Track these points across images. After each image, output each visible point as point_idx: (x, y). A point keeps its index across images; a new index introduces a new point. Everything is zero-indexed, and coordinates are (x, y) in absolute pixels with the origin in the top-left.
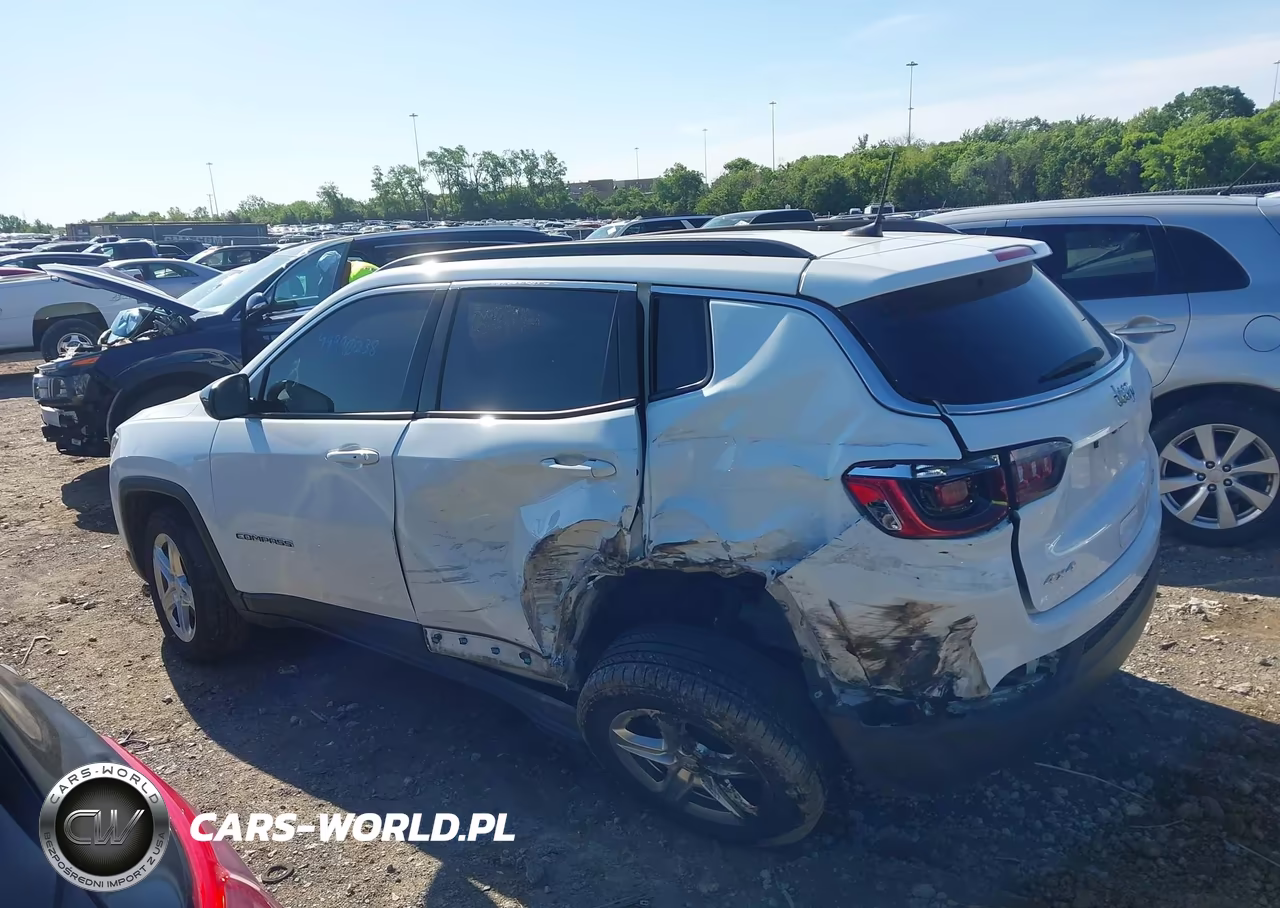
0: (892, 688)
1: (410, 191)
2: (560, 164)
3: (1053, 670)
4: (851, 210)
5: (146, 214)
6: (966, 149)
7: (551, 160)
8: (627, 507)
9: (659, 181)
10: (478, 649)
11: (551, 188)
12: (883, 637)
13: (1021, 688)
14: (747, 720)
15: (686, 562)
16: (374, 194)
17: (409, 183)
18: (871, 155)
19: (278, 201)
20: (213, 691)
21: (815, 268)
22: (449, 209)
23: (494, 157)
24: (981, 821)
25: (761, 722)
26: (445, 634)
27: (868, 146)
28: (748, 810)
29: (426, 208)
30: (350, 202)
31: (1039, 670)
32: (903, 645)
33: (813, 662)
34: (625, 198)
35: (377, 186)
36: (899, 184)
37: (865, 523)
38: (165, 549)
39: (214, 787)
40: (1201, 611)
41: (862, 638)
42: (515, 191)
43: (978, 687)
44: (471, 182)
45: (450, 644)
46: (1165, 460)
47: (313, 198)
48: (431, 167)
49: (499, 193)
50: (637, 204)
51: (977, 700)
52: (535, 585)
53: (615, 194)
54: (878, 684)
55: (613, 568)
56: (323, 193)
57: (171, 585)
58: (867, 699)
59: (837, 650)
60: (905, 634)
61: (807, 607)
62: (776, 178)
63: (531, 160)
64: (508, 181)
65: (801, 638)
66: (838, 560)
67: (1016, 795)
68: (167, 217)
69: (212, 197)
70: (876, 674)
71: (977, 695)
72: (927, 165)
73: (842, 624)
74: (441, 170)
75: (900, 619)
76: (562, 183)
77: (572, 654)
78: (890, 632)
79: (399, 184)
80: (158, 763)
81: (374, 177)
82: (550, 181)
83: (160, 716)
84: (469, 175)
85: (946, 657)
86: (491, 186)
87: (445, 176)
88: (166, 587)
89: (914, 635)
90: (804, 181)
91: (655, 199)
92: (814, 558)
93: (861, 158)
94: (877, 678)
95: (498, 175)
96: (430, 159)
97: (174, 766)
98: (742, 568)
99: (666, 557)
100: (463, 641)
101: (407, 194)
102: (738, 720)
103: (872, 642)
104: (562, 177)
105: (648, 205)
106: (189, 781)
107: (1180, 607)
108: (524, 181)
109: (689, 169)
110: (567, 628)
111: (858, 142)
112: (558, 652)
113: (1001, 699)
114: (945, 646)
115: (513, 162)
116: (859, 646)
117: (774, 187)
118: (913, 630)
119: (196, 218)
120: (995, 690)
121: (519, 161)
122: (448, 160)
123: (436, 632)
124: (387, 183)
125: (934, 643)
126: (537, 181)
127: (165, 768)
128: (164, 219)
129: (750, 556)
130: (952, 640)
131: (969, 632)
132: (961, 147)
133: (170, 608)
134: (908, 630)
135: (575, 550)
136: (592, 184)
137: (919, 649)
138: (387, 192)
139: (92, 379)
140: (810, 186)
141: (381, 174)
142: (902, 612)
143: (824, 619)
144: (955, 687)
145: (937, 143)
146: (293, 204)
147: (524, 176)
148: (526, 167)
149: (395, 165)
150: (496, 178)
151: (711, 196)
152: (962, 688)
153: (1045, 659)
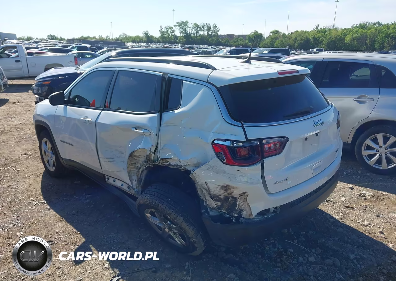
0: (224, 211)
1: (171, 34)
2: (218, 28)
3: (278, 213)
4: (311, 49)
5: (92, 37)
6: (352, 31)
7: (215, 27)
8: (152, 145)
9: (249, 36)
10: (118, 184)
11: (214, 36)
12: (221, 195)
13: (265, 217)
14: (178, 216)
15: (170, 164)
16: (160, 35)
17: (170, 32)
18: (320, 31)
19: (131, 36)
20: (54, 186)
21: (214, 74)
22: (182, 41)
23: (197, 25)
24: (260, 256)
25: (182, 217)
26: (110, 178)
27: (319, 28)
28: (183, 243)
29: (175, 40)
30: (152, 37)
31: (274, 211)
32: (227, 198)
33: (203, 201)
34: (237, 40)
35: (161, 32)
36: (328, 42)
37: (217, 159)
38: (46, 143)
39: (42, 215)
40: (364, 196)
41: (215, 194)
42: (203, 36)
43: (249, 215)
44: (190, 32)
45: (111, 181)
46: (366, 144)
47: (141, 35)
48: (177, 27)
49: (198, 37)
50: (241, 42)
51: (250, 219)
52: (131, 166)
53: (234, 39)
54: (220, 210)
55: (149, 164)
56: (144, 33)
57: (47, 154)
58: (218, 214)
59: (208, 198)
60: (227, 195)
61: (200, 183)
62: (287, 37)
63: (209, 26)
64: (201, 33)
65: (199, 193)
66: (208, 169)
67: (276, 249)
68: (98, 38)
69: (111, 33)
70: (219, 206)
71: (249, 217)
72: (339, 36)
73: (209, 189)
74: (180, 28)
75: (225, 190)
76: (218, 34)
77: (140, 189)
78: (223, 194)
79: (167, 32)
80: (30, 206)
81: (160, 29)
82: (214, 34)
83: (37, 192)
84: (189, 30)
85: (239, 204)
86: (196, 34)
87: (182, 30)
88: (45, 154)
89: (229, 196)
90: (296, 39)
91: (247, 41)
92: (201, 168)
93: (316, 32)
94: (219, 208)
95: (198, 31)
96: (177, 25)
97: (34, 208)
98: (185, 169)
99: (164, 162)
100: (114, 181)
101: (169, 35)
102: (175, 216)
103: (218, 197)
104: (218, 32)
105: (245, 43)
106: (37, 212)
107: (358, 194)
108: (206, 33)
109: (259, 32)
110: (139, 181)
111: (315, 27)
112: (137, 188)
113: (257, 219)
114: (238, 200)
115: (203, 27)
116: (214, 197)
117: (286, 40)
118: (229, 194)
119: (106, 39)
120: (256, 216)
121: (205, 26)
122: (183, 25)
123: (108, 177)
124: (164, 31)
125: (235, 199)
126: (210, 33)
127: (32, 208)
128: (97, 39)
129: (187, 165)
130: (240, 199)
131: (246, 197)
132: (351, 30)
133: (47, 161)
134: (227, 194)
135: (142, 157)
136: (228, 35)
137: (231, 200)
138: (163, 34)
139: (48, 88)
140: (298, 41)
141: (162, 28)
142: (226, 188)
143: (204, 187)
144: (242, 214)
145: (343, 28)
146: (135, 36)
147: (206, 31)
148: (207, 29)
149: (167, 26)
150: (197, 32)
151: (266, 41)
152: (244, 214)
153: (276, 208)
